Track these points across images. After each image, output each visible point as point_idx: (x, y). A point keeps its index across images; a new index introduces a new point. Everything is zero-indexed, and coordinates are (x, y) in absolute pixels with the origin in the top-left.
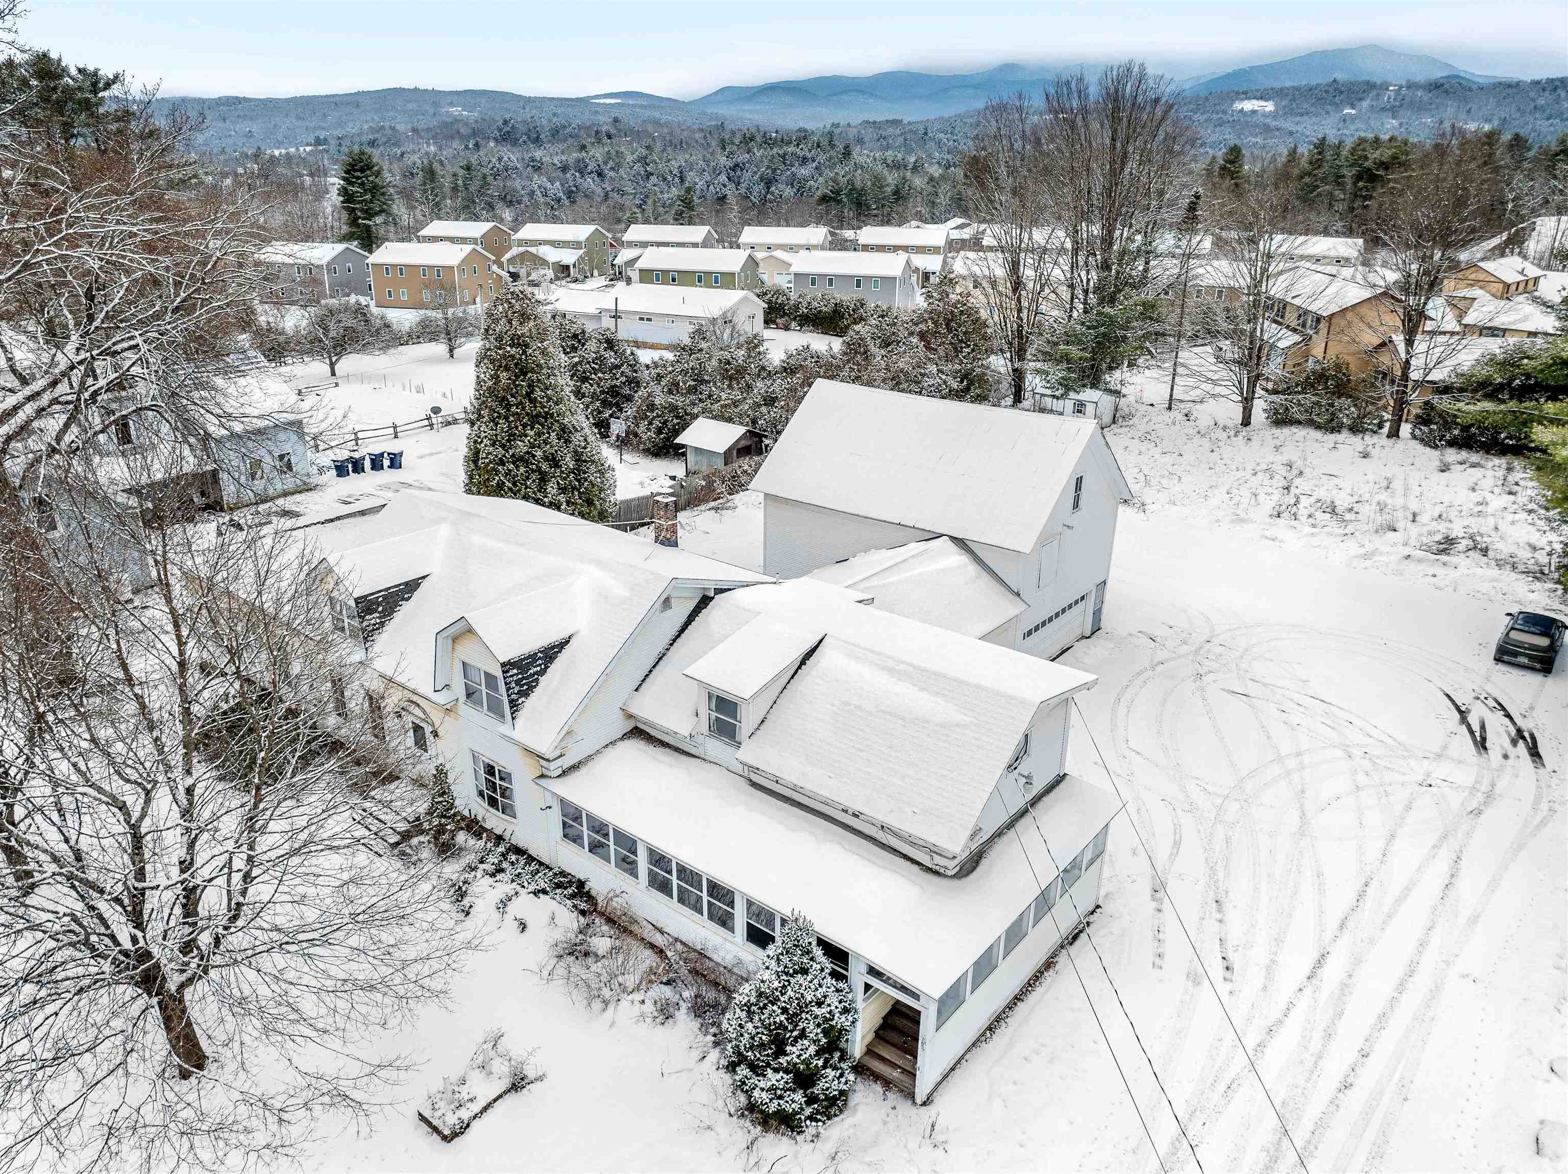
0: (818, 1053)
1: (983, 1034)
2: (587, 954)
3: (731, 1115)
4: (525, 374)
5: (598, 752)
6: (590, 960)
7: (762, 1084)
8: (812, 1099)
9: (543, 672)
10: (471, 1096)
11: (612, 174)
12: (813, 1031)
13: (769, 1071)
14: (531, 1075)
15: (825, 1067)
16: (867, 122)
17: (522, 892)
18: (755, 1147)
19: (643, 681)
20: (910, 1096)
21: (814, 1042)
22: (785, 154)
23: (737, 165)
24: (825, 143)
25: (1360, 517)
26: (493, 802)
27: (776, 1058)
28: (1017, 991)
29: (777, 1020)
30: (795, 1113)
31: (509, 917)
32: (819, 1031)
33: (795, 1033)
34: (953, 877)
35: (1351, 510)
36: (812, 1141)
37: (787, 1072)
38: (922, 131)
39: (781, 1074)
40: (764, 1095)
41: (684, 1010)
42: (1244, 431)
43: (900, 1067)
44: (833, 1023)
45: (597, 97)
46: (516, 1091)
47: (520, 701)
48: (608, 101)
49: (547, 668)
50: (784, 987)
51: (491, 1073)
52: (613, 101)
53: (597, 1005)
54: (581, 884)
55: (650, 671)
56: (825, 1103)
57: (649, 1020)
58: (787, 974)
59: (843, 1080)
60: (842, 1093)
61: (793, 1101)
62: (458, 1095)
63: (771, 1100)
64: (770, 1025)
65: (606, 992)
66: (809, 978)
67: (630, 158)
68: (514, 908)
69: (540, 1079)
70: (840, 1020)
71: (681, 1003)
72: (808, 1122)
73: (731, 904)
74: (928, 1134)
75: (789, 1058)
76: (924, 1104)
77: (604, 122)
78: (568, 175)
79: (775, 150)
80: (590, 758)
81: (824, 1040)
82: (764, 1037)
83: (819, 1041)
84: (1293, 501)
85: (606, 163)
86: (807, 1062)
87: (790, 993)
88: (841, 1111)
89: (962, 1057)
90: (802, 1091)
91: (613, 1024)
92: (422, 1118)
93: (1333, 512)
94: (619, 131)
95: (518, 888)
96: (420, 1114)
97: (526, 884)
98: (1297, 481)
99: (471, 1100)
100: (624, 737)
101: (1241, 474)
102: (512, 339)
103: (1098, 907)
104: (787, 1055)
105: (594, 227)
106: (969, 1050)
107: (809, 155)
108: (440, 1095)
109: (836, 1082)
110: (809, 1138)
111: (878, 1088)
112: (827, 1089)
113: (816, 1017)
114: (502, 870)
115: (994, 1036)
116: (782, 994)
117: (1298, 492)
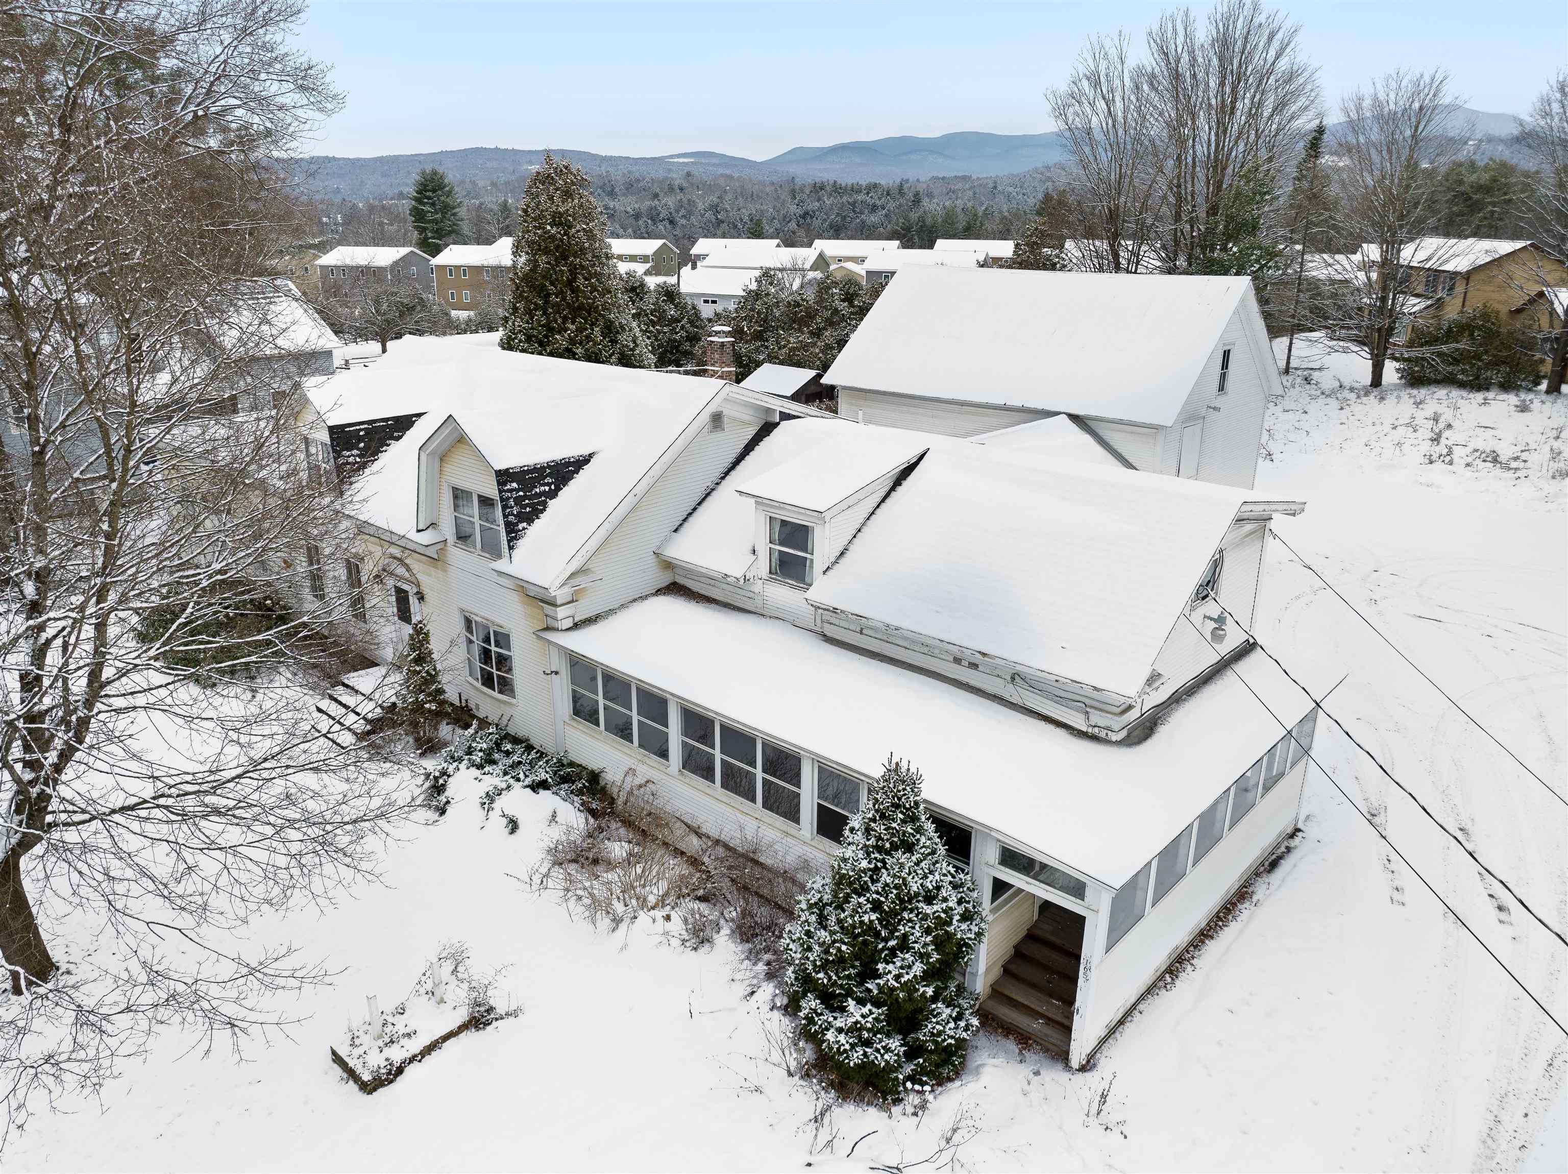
0: (928, 976)
1: (1161, 978)
2: (596, 862)
3: (790, 1074)
4: (566, 258)
5: (623, 606)
6: (599, 869)
7: (839, 1023)
8: (913, 1052)
9: (553, 494)
10: (408, 1030)
11: (683, 221)
12: (920, 939)
13: (851, 1003)
14: (501, 1010)
15: (935, 999)
16: (937, 178)
17: (517, 786)
18: (826, 1120)
19: (685, 520)
20: (1061, 1056)
21: (921, 956)
22: (855, 202)
23: (807, 213)
24: (895, 192)
25: (1528, 465)
26: (488, 681)
27: (861, 983)
28: (1203, 925)
29: (866, 918)
30: (889, 1069)
31: (495, 814)
32: (929, 939)
33: (892, 943)
34: (1118, 743)
35: (1516, 459)
36: (915, 1114)
37: (877, 1004)
38: (991, 185)
39: (869, 1006)
40: (842, 1038)
41: (726, 931)
42: (1376, 392)
43: (1042, 1016)
44: (951, 929)
45: (672, 156)
46: (477, 1028)
47: (521, 526)
48: (681, 160)
49: (557, 489)
50: (876, 870)
51: (442, 1001)
52: (686, 160)
53: (604, 922)
54: (594, 777)
55: (695, 509)
56: (934, 1057)
57: (676, 942)
58: (880, 849)
59: (962, 1024)
60: (961, 1044)
61: (887, 1049)
62: (390, 1027)
63: (853, 1046)
64: (853, 927)
65: (619, 907)
66: (914, 858)
67: (701, 206)
68: (503, 803)
69: (513, 1014)
70: (960, 929)
71: (722, 922)
72: (909, 1085)
73: (796, 779)
74: (1094, 1111)
75: (881, 982)
76: (1083, 1069)
77: (678, 179)
78: (640, 222)
79: (845, 199)
80: (611, 612)
81: (935, 956)
82: (844, 948)
83: (928, 955)
84: (1445, 451)
85: (677, 211)
86: (909, 987)
87: (885, 877)
88: (958, 1074)
89: (1134, 1006)
90: (900, 1037)
91: (625, 947)
92: (337, 1059)
93: (1495, 460)
94: (692, 184)
95: (512, 781)
96: (334, 1053)
97: (522, 776)
98: (1446, 434)
99: (409, 1035)
100: (659, 592)
101: (1378, 428)
102: (553, 217)
103: (1299, 830)
104: (879, 977)
105: (664, 241)
106: (1142, 998)
107: (879, 203)
108: (366, 1027)
109: (952, 1025)
110: (910, 1110)
111: (1011, 1045)
112: (940, 1033)
113: (926, 917)
114: (494, 762)
115: (1177, 982)
116: (874, 881)
117: (1450, 443)
